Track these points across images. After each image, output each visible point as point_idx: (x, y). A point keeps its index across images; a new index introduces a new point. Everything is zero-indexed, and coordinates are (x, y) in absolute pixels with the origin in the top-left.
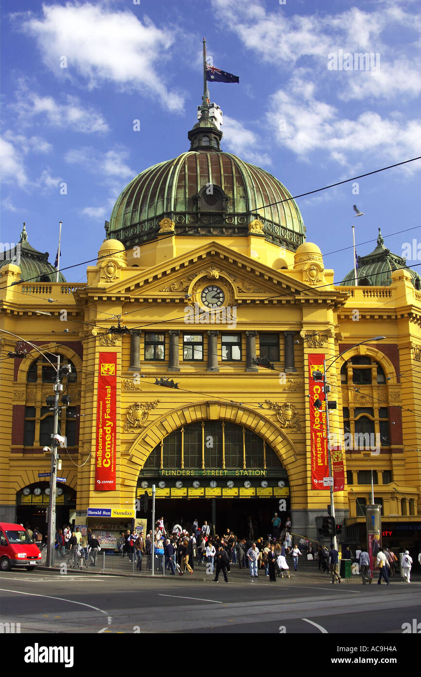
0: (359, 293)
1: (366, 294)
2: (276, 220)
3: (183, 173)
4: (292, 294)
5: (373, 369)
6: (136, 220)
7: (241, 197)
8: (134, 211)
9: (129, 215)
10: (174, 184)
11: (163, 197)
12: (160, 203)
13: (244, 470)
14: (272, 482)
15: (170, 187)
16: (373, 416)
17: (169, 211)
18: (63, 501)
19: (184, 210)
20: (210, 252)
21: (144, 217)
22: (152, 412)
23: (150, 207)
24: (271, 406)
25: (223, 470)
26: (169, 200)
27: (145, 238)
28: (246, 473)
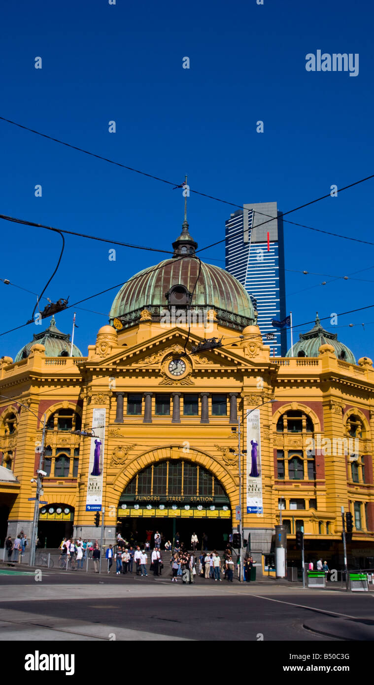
0: (293, 363)
1: (299, 363)
2: (230, 309)
3: (160, 276)
4: (235, 365)
5: (303, 421)
6: (127, 311)
7: (201, 293)
8: (126, 304)
9: (123, 307)
10: (153, 284)
11: (144, 294)
12: (143, 299)
13: (197, 497)
14: (219, 506)
15: (150, 287)
16: (303, 457)
17: (148, 304)
18: (70, 518)
19: (159, 304)
20: (175, 334)
21: (133, 309)
22: (130, 452)
23: (136, 301)
24: (220, 449)
25: (181, 496)
26: (148, 296)
27: (132, 324)
28: (198, 499)
